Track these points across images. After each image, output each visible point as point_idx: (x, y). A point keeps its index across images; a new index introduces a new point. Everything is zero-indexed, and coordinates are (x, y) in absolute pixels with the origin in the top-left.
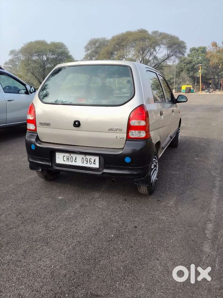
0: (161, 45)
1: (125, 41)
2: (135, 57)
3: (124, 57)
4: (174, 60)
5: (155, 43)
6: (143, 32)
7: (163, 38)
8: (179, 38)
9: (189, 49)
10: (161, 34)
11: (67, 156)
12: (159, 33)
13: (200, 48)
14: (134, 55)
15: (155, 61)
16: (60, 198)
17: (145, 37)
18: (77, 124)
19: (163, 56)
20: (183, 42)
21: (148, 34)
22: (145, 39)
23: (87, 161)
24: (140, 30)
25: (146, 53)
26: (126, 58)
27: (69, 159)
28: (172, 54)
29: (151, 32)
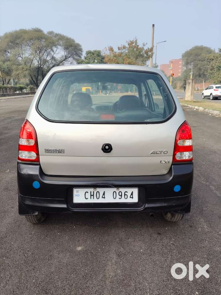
0: (57, 45)
1: (20, 39)
2: (32, 57)
3: (20, 56)
4: (71, 62)
5: (52, 43)
6: (38, 31)
7: (59, 39)
8: (75, 41)
9: (86, 52)
10: (57, 35)
11: (91, 192)
12: (55, 34)
13: (95, 51)
14: (31, 55)
15: (53, 62)
16: (79, 248)
17: (41, 36)
18: (107, 149)
19: (60, 57)
20: (78, 45)
21: (44, 34)
22: (42, 38)
23: (121, 196)
24: (35, 29)
25: (43, 53)
26: (22, 57)
27: (93, 195)
28: (69, 55)
29: (47, 32)
